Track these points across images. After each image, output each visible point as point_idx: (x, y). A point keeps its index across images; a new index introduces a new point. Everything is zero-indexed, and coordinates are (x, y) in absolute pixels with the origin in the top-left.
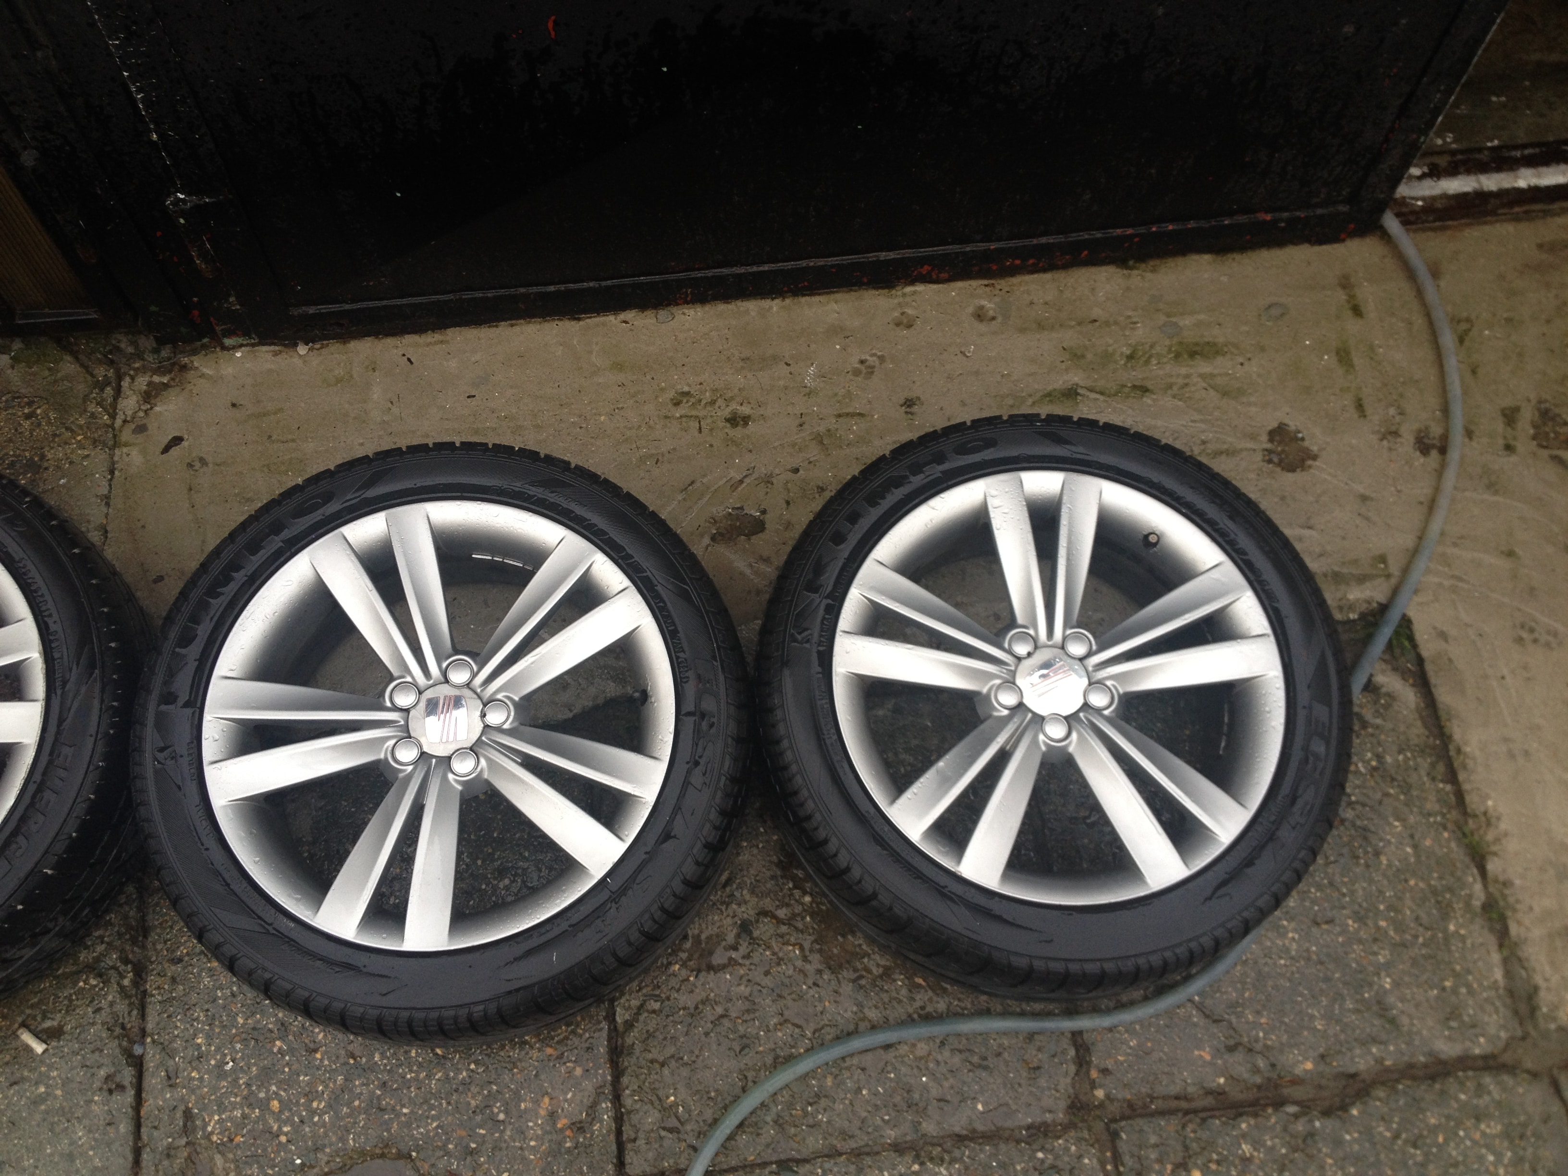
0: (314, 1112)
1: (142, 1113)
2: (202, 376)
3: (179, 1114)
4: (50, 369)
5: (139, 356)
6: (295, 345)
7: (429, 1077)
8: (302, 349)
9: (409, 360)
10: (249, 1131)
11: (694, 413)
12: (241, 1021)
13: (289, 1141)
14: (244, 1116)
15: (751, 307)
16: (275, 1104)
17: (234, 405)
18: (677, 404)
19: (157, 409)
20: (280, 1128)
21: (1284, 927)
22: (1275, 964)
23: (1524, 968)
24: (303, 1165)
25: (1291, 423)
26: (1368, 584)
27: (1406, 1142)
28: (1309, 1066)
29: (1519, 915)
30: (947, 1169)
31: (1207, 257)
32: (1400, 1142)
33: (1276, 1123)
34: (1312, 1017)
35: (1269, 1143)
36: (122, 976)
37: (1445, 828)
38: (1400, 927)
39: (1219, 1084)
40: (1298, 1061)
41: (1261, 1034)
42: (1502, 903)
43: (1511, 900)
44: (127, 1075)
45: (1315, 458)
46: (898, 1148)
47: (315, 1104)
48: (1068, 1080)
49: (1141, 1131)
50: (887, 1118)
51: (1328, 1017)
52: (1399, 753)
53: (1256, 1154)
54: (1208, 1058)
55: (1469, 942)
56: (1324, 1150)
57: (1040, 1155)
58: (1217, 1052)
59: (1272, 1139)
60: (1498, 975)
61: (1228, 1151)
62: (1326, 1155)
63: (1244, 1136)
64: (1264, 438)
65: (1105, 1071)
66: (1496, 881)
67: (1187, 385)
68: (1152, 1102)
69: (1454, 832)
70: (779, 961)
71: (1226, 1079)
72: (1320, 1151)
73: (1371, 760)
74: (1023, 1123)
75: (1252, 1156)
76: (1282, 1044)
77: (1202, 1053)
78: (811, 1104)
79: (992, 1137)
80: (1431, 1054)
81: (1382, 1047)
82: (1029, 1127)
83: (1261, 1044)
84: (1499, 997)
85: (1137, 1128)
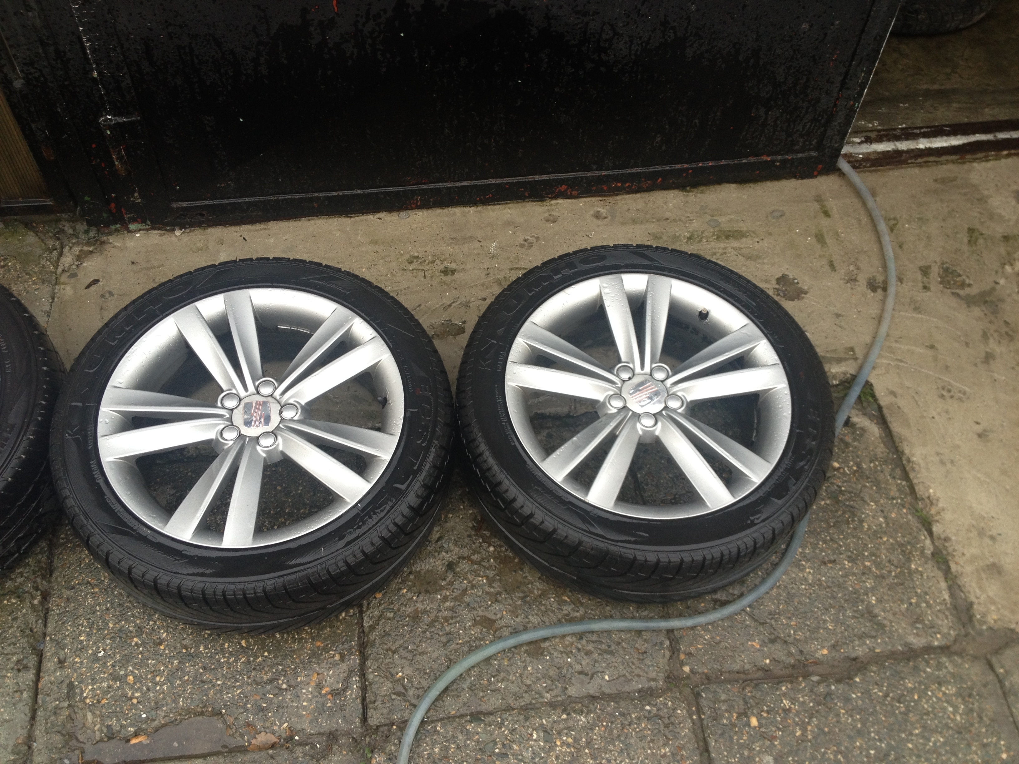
0: (157, 684)
1: (40, 686)
2: (114, 247)
3: (64, 685)
4: (19, 240)
5: (76, 235)
6: (174, 230)
7: (236, 661)
8: (178, 233)
9: (244, 238)
10: (112, 696)
11: (421, 267)
12: (111, 625)
13: (138, 702)
14: (109, 687)
15: (457, 212)
16: (131, 678)
17: (133, 263)
18: (411, 263)
19: (85, 264)
20: (133, 694)
21: (803, 565)
22: (799, 588)
23: (962, 591)
24: (147, 718)
25: (790, 274)
26: (843, 363)
27: (893, 699)
28: (825, 652)
29: (957, 559)
30: (585, 717)
31: (734, 186)
32: (889, 699)
33: (805, 687)
34: (825, 621)
35: (801, 699)
36: (33, 598)
37: (903, 506)
38: (878, 565)
39: (766, 664)
40: (818, 649)
41: (792, 632)
42: (945, 552)
43: (950, 549)
44: (32, 661)
45: (806, 293)
46: (553, 705)
47: (158, 679)
48: (666, 660)
49: (715, 691)
50: (544, 685)
51: (836, 621)
52: (871, 462)
53: (793, 706)
54: (758, 647)
55: (925, 575)
56: (839, 704)
57: (648, 708)
58: (763, 644)
59: (803, 697)
60: (946, 596)
61: (774, 704)
62: (840, 707)
63: (785, 695)
64: (774, 282)
65: (689, 654)
66: (939, 538)
67: (725, 253)
68: (721, 675)
69: (909, 509)
70: (473, 587)
71: (770, 660)
72: (836, 705)
73: (853, 466)
74: (635, 688)
75: (790, 707)
76: (806, 638)
77: (754, 644)
78: (494, 677)
79: (615, 697)
80: (906, 644)
81: (873, 640)
82: (639, 691)
83: (792, 638)
84: (948, 609)
85: (712, 690)
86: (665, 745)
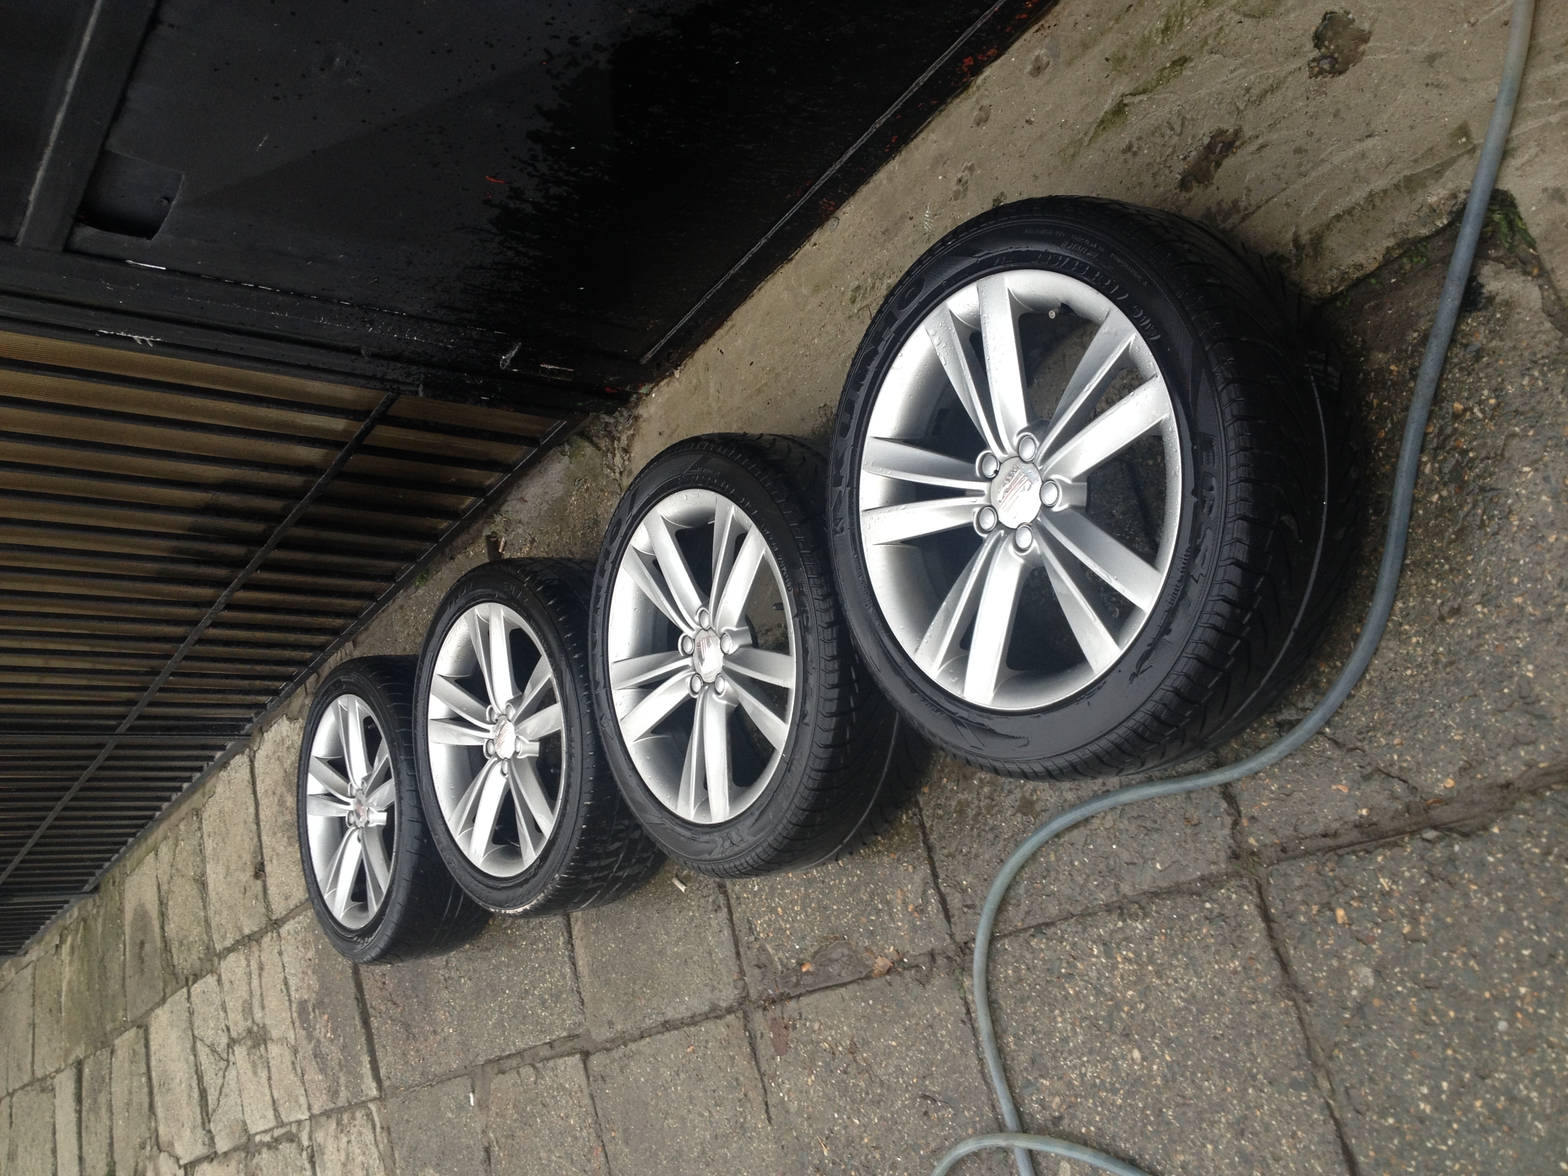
0: (797, 913)
1: (733, 921)
3: (746, 922)
4: (582, 455)
5: (617, 423)
6: (673, 373)
7: (840, 882)
8: (677, 374)
9: (721, 351)
10: (774, 929)
13: (790, 934)
16: (780, 910)
17: (660, 434)
18: (854, 301)
19: (632, 455)
20: (785, 925)
22: (1401, 676)
24: (801, 948)
25: (1336, 8)
28: (1450, 783)
33: (1412, 852)
34: (1447, 728)
35: (1407, 874)
39: (1361, 816)
40: (1438, 780)
41: (1396, 757)
44: (721, 900)
45: (1367, 38)
46: (1109, 908)
47: (796, 908)
48: (1227, 831)
49: (1286, 875)
50: (1096, 882)
51: (1467, 724)
53: (1394, 887)
54: (1346, 791)
56: (1466, 876)
58: (1354, 784)
59: (1409, 870)
61: (1367, 886)
62: (1470, 881)
63: (1381, 869)
64: (1309, 45)
65: (1253, 819)
68: (1301, 843)
71: (1368, 809)
72: (1462, 877)
73: (1489, 397)
74: (1194, 877)
75: (1391, 889)
76: (1418, 764)
77: (1340, 787)
81: (1531, 748)
83: (1396, 767)
85: (1282, 872)
86: (1234, 956)
